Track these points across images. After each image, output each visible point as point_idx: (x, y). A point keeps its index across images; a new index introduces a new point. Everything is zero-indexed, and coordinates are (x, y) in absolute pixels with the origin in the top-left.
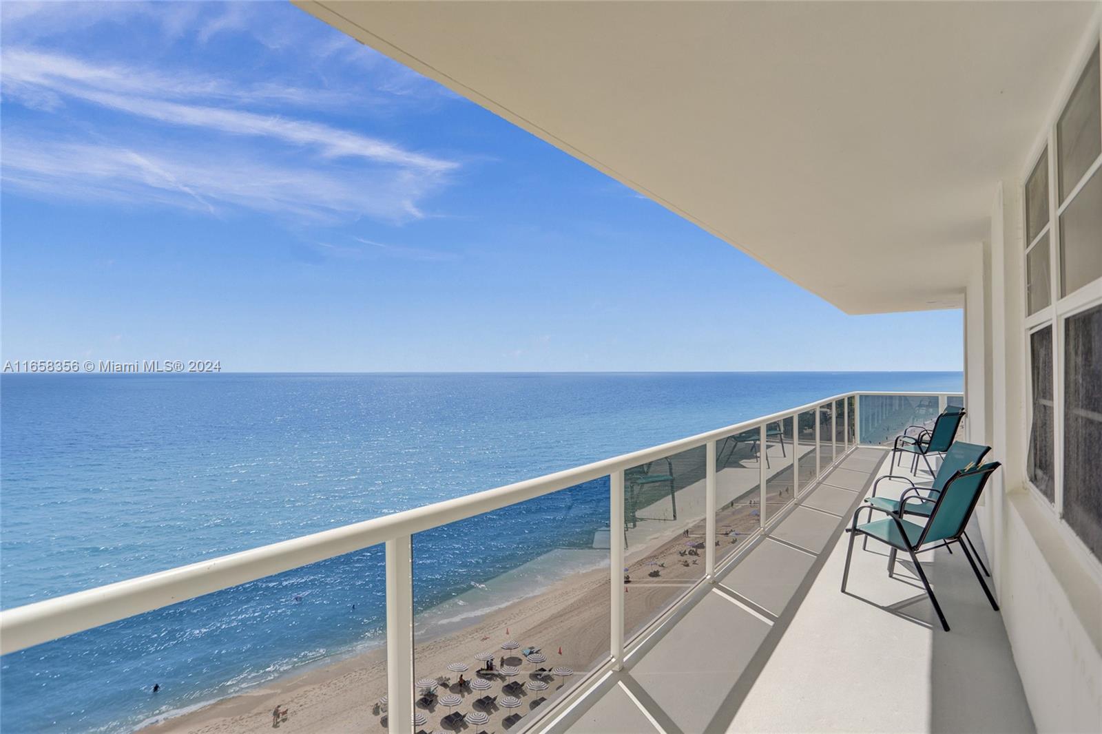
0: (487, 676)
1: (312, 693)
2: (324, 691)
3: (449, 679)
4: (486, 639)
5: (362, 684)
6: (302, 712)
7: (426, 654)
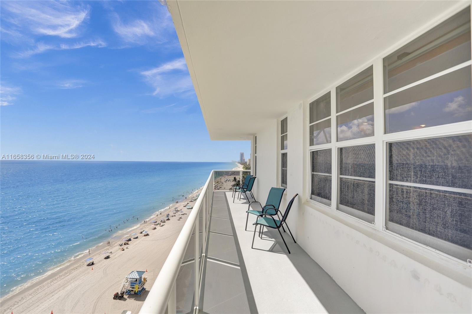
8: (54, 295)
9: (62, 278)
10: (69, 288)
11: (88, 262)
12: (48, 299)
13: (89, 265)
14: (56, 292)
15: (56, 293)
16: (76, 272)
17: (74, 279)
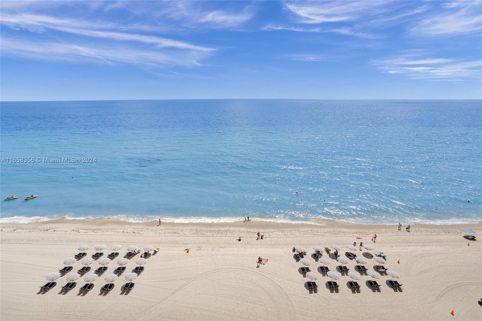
0: (350, 257)
1: (275, 233)
2: (280, 234)
3: (330, 250)
4: (359, 239)
5: (295, 237)
6: (269, 238)
7: (327, 234)
8: (410, 246)
9: (427, 234)
10: (428, 248)
11: (467, 234)
12: (403, 246)
13: (466, 237)
14: (414, 244)
15: (413, 246)
16: (445, 236)
17: (439, 242)
